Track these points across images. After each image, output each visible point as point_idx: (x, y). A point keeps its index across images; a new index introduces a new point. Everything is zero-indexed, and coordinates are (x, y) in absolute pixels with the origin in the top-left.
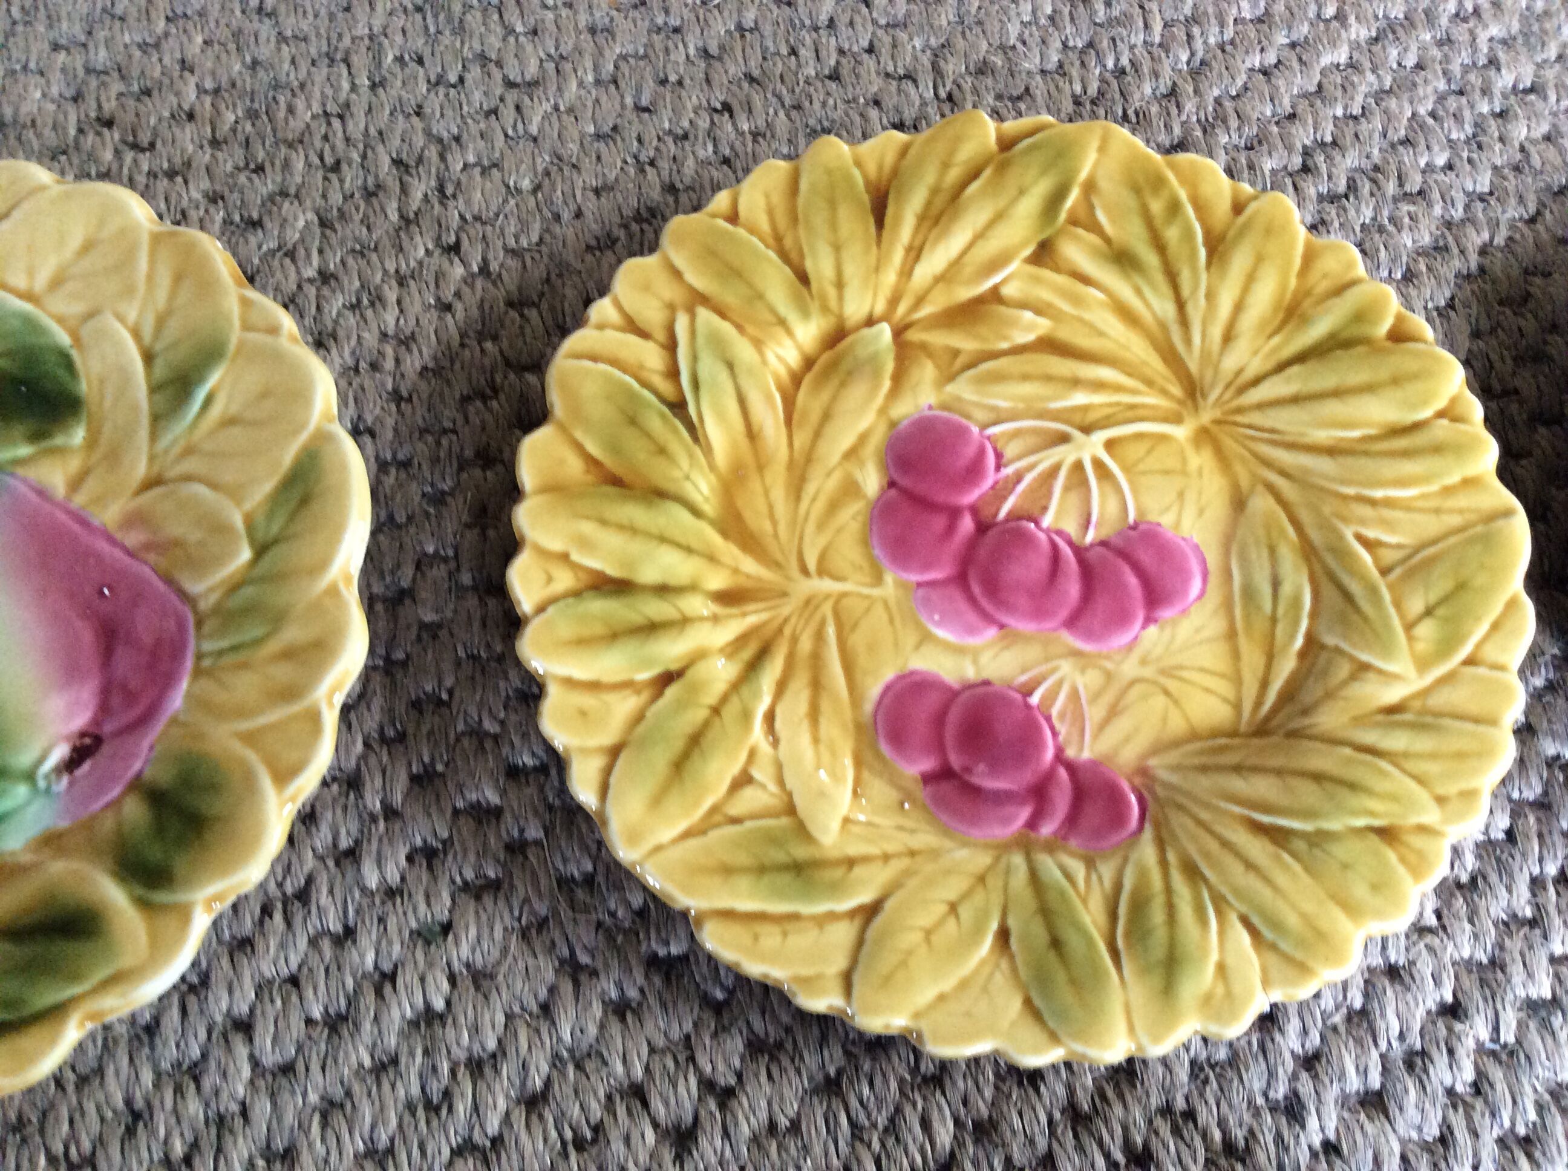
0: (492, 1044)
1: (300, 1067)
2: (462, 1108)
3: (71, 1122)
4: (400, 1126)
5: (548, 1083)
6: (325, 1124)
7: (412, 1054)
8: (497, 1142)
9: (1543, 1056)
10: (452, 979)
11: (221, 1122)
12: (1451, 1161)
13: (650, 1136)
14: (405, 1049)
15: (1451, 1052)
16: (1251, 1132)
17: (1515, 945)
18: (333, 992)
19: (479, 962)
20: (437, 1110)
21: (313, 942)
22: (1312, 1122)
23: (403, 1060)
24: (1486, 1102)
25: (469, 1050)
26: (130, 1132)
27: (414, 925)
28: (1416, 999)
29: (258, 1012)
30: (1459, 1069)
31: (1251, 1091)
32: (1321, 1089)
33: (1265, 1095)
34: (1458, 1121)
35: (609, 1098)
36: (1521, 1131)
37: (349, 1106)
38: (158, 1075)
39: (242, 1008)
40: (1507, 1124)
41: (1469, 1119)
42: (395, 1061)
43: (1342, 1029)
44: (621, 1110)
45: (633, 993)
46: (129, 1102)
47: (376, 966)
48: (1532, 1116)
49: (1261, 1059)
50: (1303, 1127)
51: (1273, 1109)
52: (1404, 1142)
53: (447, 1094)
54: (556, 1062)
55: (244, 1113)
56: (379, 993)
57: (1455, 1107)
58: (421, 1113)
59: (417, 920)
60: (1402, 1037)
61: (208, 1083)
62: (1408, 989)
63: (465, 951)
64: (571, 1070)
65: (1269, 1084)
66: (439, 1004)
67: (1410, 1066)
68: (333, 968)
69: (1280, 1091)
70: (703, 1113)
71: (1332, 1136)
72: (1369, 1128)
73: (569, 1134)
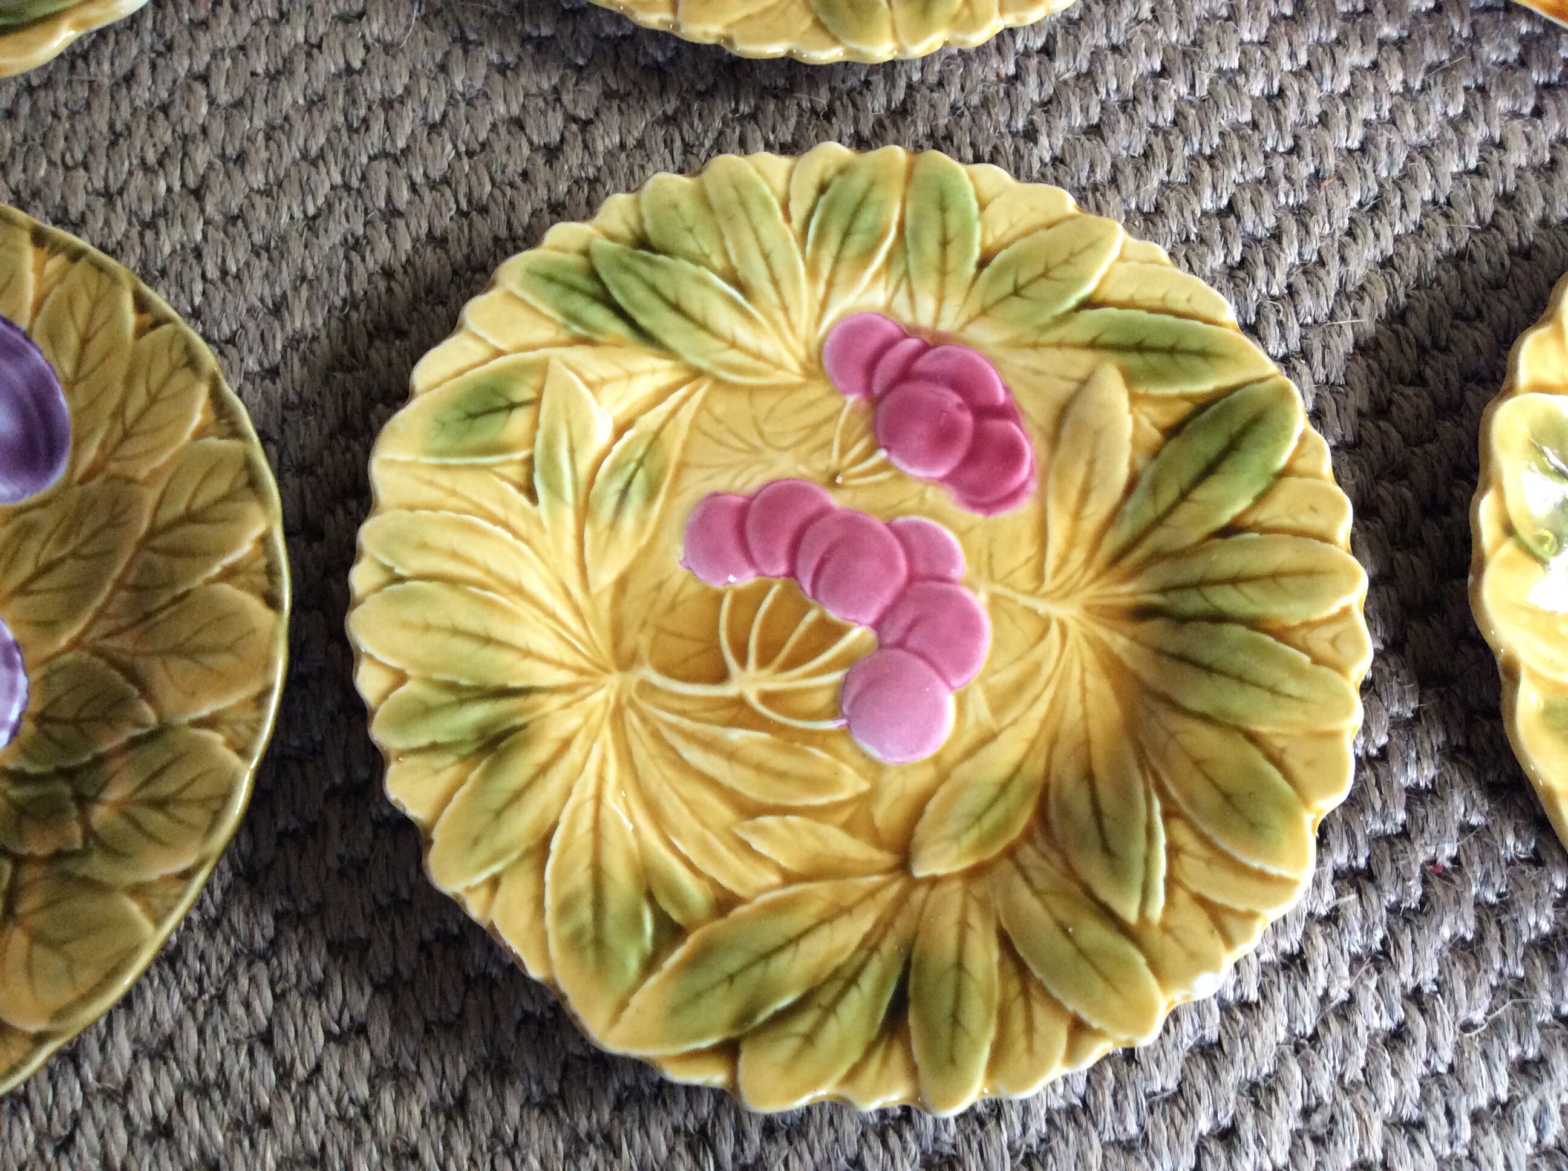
0: (399, 91)
1: (248, 101)
2: (377, 127)
3: (66, 139)
4: (328, 139)
5: (444, 116)
6: (268, 138)
7: (336, 92)
8: (406, 151)
9: (1228, 102)
10: (367, 48)
11: (185, 138)
12: (1150, 165)
13: (526, 151)
14: (330, 89)
15: (1155, 98)
16: (995, 148)
17: (1212, 30)
18: (272, 54)
19: (389, 38)
20: (357, 131)
21: (256, 23)
22: (1043, 140)
23: (329, 96)
24: (1181, 131)
25: (382, 93)
26: (113, 144)
27: (334, 11)
28: (1131, 64)
29: (213, 66)
30: (1161, 108)
31: (998, 121)
32: (1051, 119)
33: (1008, 126)
34: (1158, 143)
35: (494, 125)
36: (1207, 151)
37: (287, 127)
38: (135, 111)
39: (200, 66)
40: (1197, 146)
41: (1166, 139)
42: (322, 98)
43: (1071, 83)
44: (503, 130)
45: (510, 58)
46: (111, 126)
47: (306, 41)
48: (1216, 140)
49: (1006, 101)
50: (1036, 143)
51: (1014, 135)
52: (1115, 157)
53: (365, 121)
54: (452, 102)
55: (204, 130)
56: (309, 55)
57: (1156, 135)
58: (344, 133)
59: (338, 9)
60: (1118, 89)
61: (174, 113)
62: (1124, 57)
63: (375, 28)
64: (462, 105)
65: (1011, 117)
66: (357, 64)
67: (1124, 109)
68: (272, 37)
69: (1020, 124)
70: (567, 134)
71: (1058, 152)
72: (1087, 144)
73: (462, 148)
